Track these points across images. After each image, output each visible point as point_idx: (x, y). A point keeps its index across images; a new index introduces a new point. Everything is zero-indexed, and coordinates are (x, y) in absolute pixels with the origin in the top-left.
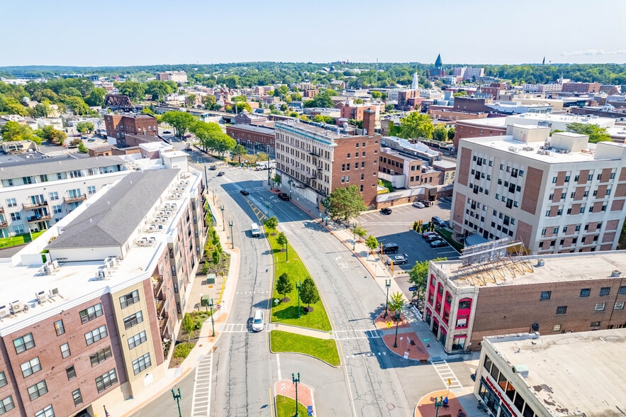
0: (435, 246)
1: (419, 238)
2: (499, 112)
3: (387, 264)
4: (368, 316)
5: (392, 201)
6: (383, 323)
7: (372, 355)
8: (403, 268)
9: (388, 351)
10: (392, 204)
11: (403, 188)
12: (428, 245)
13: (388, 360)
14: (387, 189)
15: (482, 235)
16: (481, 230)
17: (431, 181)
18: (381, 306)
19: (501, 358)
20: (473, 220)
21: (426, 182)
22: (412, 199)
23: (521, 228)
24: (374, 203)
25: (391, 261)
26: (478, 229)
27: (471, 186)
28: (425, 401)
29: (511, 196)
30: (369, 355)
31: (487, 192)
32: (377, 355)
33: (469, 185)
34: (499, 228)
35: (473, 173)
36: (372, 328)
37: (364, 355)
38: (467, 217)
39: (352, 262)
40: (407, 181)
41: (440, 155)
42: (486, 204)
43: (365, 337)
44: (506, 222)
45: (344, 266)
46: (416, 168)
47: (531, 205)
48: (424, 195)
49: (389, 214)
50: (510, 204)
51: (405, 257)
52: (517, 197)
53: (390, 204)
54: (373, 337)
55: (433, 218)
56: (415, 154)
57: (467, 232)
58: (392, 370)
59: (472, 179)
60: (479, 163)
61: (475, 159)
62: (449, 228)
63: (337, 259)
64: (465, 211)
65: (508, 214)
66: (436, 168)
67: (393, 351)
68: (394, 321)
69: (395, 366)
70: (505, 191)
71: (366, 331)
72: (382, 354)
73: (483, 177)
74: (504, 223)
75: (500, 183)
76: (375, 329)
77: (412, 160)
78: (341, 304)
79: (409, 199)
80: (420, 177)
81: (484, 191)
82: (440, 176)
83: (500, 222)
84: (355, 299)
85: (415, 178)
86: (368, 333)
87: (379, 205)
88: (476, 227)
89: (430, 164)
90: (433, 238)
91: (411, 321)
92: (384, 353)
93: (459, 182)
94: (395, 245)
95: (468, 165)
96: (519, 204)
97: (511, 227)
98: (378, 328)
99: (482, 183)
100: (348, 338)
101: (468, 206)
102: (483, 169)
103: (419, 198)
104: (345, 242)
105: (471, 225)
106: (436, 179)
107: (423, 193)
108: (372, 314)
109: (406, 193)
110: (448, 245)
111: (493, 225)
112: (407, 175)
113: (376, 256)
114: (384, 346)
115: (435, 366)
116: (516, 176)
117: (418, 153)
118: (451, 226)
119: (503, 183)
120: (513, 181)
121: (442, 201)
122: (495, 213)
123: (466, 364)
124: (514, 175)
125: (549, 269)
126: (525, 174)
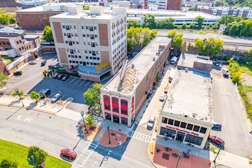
0: (65, 80)
1: (53, 79)
2: (27, 6)
3: (53, 102)
4: (79, 138)
5: (16, 66)
6: (90, 136)
7: (107, 158)
8: (63, 100)
9: (111, 149)
10: (17, 68)
11: (17, 57)
12: (61, 81)
13: (116, 153)
14: (9, 60)
15: (82, 64)
16: (81, 63)
17: (30, 48)
18: (78, 128)
19: (176, 115)
20: (74, 59)
21: (28, 49)
22: (26, 61)
23: (103, 54)
24: (6, 72)
25: (54, 99)
26: (79, 63)
27: (67, 42)
28: (152, 157)
29: (93, 41)
30: (106, 159)
31: (78, 43)
32: (109, 156)
33: (65, 42)
34: (91, 58)
35: (65, 35)
36: (89, 144)
37: (104, 162)
38: (70, 59)
39: (31, 114)
40: (18, 52)
41: (25, 32)
42: (79, 49)
43: (92, 152)
44: (94, 54)
45: (29, 119)
46: (19, 42)
47: (105, 42)
48: (32, 56)
49: (21, 74)
50: (93, 45)
51: (60, 93)
52: (97, 40)
53: (16, 68)
54: (95, 148)
55: (49, 66)
56: (8, 34)
57: (72, 66)
58: (123, 156)
59: (66, 38)
60: (68, 29)
61: (64, 27)
62: (61, 68)
63: (18, 118)
64: (68, 56)
65: (94, 50)
66: (28, 40)
67: (113, 146)
68: (93, 130)
69: (123, 153)
70: (89, 39)
71: (88, 147)
72: (110, 153)
73: (72, 36)
74: (93, 55)
75: (84, 36)
76: (91, 143)
77: (15, 38)
78: (56, 144)
79: (25, 61)
80: (24, 47)
81: (76, 43)
82: (33, 43)
83: (91, 55)
84: (60, 135)
85: (21, 48)
86: (90, 148)
87: (10, 71)
88: (77, 62)
89: (23, 38)
90: (61, 76)
91: (99, 124)
92: (110, 151)
93: (57, 42)
94: (48, 90)
95: (61, 31)
96: (98, 43)
97: (97, 56)
98: (92, 141)
99: (73, 39)
100: (86, 161)
101: (69, 53)
102: (71, 31)
103: (30, 59)
104: (11, 104)
105: (74, 62)
106: (32, 46)
107: (31, 55)
108: (78, 136)
109: (21, 59)
110: (70, 77)
111: (87, 58)
112: (16, 47)
113: (42, 102)
114: (106, 148)
115: (133, 137)
116: (93, 30)
117: (10, 33)
118: (61, 66)
119: (86, 36)
120: (92, 33)
121: (42, 56)
122: (86, 52)
123: (140, 126)
124: (92, 30)
125: (138, 67)
126: (98, 28)
